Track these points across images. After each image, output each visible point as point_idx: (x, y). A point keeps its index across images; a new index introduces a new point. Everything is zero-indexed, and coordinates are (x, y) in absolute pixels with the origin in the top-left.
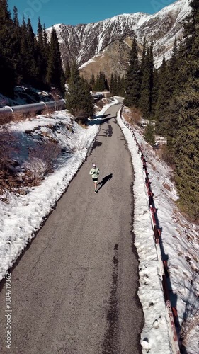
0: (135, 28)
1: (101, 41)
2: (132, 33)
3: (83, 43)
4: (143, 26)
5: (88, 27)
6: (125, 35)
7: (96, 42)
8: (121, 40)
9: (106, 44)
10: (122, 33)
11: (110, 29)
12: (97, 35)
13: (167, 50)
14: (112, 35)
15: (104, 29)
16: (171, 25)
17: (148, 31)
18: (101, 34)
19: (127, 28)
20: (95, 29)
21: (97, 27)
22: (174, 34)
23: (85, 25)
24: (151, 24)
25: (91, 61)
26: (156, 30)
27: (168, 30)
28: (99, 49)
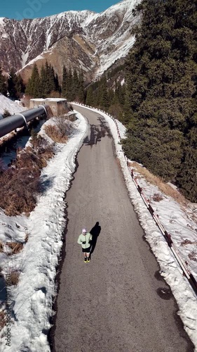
0: (83, 26)
1: (49, 38)
2: (81, 31)
3: (30, 39)
4: (91, 24)
5: (34, 22)
6: (73, 32)
7: (43, 38)
8: (70, 37)
9: (54, 40)
10: (71, 30)
11: (58, 25)
12: (44, 31)
13: (116, 49)
14: (60, 31)
15: (51, 25)
16: (119, 24)
17: (97, 29)
18: (48, 31)
19: (75, 25)
20: (42, 24)
21: (44, 22)
22: (122, 33)
23: (31, 20)
24: (99, 22)
25: (39, 57)
26: (105, 29)
27: (116, 29)
28: (48, 45)
